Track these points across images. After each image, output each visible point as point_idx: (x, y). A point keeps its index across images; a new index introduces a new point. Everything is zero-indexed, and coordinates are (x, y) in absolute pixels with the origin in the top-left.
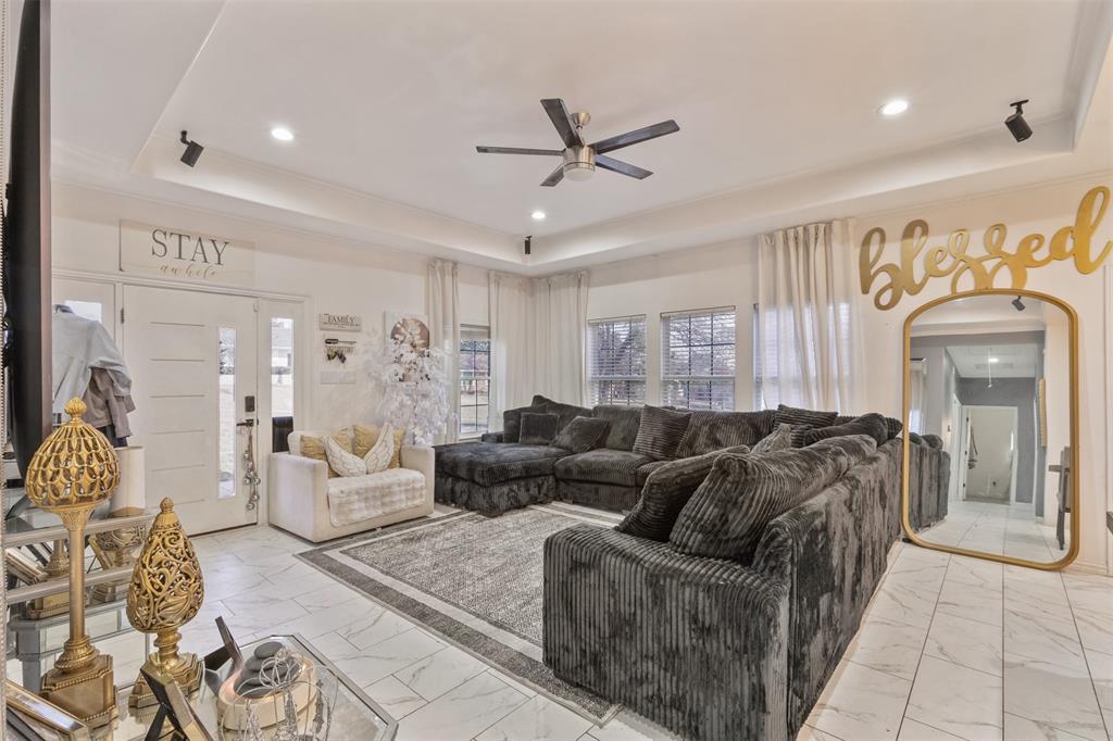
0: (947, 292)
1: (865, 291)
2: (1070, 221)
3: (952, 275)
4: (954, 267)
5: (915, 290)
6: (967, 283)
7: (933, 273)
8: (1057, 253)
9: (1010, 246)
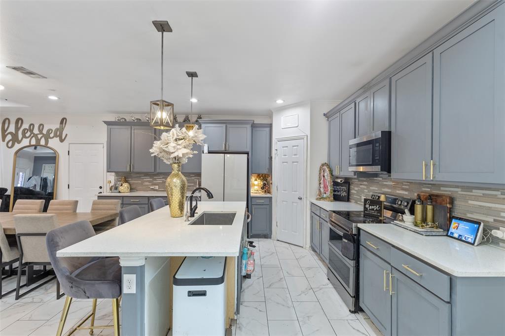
0: (28, 144)
1: (4, 140)
2: (58, 126)
3: (30, 138)
4: (30, 135)
5: (19, 142)
6: (33, 142)
7: (24, 136)
8: (56, 136)
9: (45, 132)
